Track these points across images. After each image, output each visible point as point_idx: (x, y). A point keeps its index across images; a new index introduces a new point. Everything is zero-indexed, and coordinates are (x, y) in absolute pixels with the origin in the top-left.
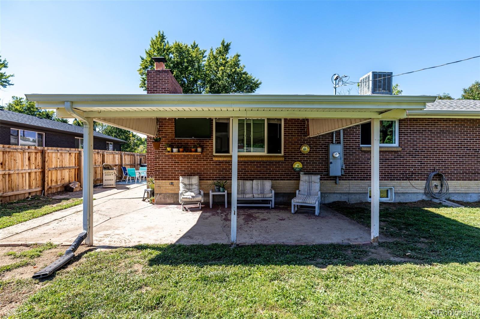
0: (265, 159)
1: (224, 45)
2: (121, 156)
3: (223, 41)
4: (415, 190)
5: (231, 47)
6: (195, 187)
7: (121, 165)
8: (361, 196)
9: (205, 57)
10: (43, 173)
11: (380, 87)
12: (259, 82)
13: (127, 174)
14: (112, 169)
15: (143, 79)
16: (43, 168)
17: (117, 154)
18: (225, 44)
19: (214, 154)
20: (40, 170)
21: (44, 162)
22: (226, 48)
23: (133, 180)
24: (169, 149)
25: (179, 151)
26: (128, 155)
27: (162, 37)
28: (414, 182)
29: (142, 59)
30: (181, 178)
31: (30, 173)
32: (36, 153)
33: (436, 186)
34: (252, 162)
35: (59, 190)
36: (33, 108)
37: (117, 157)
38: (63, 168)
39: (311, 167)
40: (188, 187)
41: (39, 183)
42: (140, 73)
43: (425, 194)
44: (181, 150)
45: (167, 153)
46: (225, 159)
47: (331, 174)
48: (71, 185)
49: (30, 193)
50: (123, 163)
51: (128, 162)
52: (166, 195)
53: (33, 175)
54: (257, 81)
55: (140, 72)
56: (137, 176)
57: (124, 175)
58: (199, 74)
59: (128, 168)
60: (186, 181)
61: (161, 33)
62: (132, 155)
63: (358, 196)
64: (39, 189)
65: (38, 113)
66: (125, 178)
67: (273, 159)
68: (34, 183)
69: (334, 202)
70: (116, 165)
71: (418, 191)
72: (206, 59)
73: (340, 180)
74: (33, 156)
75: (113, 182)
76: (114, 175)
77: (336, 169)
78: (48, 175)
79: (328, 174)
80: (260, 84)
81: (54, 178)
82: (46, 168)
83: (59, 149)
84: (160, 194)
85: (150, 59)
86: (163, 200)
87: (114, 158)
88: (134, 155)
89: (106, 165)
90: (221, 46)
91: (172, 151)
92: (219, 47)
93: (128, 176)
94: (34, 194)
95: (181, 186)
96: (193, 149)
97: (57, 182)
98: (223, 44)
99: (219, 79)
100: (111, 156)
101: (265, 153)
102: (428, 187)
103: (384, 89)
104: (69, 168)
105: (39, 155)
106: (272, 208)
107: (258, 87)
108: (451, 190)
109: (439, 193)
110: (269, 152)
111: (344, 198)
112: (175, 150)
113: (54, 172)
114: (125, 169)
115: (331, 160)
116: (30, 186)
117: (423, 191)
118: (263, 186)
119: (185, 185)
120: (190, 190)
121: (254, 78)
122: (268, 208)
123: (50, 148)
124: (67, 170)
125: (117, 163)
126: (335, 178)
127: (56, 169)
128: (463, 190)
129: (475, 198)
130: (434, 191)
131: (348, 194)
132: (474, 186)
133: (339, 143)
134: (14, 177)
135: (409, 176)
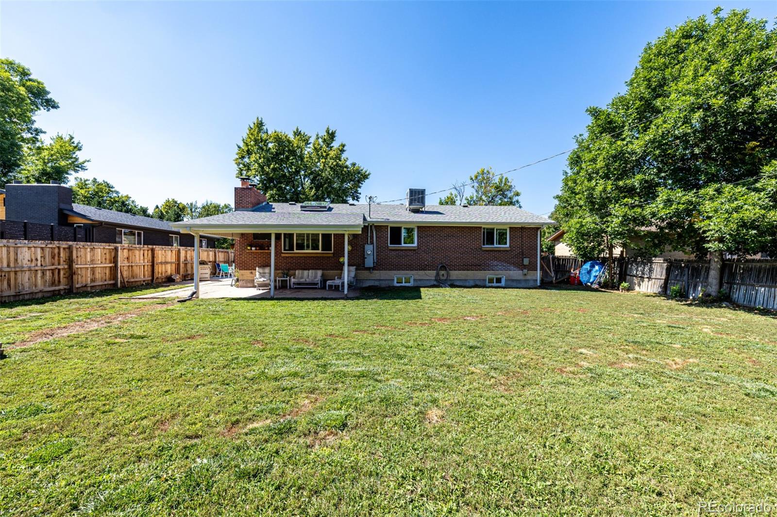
0: (318, 255)
1: (328, 133)
2: (215, 253)
3: (328, 128)
4: (428, 278)
5: (336, 135)
6: (267, 274)
7: (215, 262)
8: (389, 282)
9: (310, 143)
10: (153, 266)
11: (415, 201)
12: (367, 173)
13: (220, 270)
14: (207, 264)
15: (240, 169)
16: (153, 262)
17: (211, 251)
18: (330, 132)
19: (283, 251)
20: (151, 264)
21: (153, 257)
22: (332, 136)
23: (226, 275)
24: (249, 248)
25: (256, 250)
26: (222, 252)
27: (260, 125)
28: (427, 272)
29: (239, 147)
30: (257, 268)
31: (144, 266)
32: (148, 250)
33: (443, 275)
34: (309, 257)
35: (164, 280)
36: (101, 192)
37: (211, 254)
38: (166, 263)
39: (353, 261)
40: (263, 275)
41: (150, 273)
42: (236, 163)
43: (436, 280)
44: (258, 248)
45: (248, 251)
46: (290, 255)
47: (366, 266)
48: (173, 277)
49: (144, 281)
50: (217, 260)
51: (221, 259)
52: (247, 281)
53: (146, 267)
54: (366, 172)
55: (236, 161)
56: (230, 272)
57: (218, 271)
58: (301, 164)
59: (222, 265)
60: (261, 271)
61: (260, 119)
62: (225, 252)
63: (387, 282)
64: (150, 278)
65: (108, 199)
66: (219, 274)
67: (325, 255)
68: (146, 273)
69: (369, 286)
70: (210, 262)
71: (431, 278)
72: (311, 145)
73: (373, 270)
74: (146, 252)
75: (208, 276)
76: (209, 269)
77: (369, 262)
78: (156, 267)
79: (364, 266)
80: (369, 175)
81: (160, 271)
82: (155, 262)
83: (163, 247)
84: (243, 280)
85: (246, 149)
86: (245, 284)
87: (208, 255)
88: (228, 253)
89: (202, 261)
90: (326, 134)
91: (251, 249)
92: (323, 135)
93: (221, 272)
94: (146, 282)
95: (257, 274)
96: (266, 248)
97: (162, 274)
98: (328, 131)
99: (322, 171)
100: (206, 253)
101: (320, 251)
102: (438, 274)
103: (418, 202)
104: (171, 263)
105: (150, 252)
106: (319, 289)
107: (367, 178)
108: (454, 278)
109: (446, 280)
110: (322, 250)
111: (377, 283)
112: (253, 248)
113: (160, 265)
114: (219, 265)
115: (366, 256)
116: (144, 276)
117: (434, 278)
118: (316, 274)
119: (260, 273)
120: (263, 277)
121: (362, 168)
122: (316, 288)
123: (157, 246)
124: (169, 265)
125: (211, 260)
126: (369, 269)
127: (161, 263)
128: (463, 278)
129: (472, 283)
130: (442, 278)
131: (380, 280)
132: (471, 275)
133: (372, 243)
134: (135, 268)
135: (423, 268)
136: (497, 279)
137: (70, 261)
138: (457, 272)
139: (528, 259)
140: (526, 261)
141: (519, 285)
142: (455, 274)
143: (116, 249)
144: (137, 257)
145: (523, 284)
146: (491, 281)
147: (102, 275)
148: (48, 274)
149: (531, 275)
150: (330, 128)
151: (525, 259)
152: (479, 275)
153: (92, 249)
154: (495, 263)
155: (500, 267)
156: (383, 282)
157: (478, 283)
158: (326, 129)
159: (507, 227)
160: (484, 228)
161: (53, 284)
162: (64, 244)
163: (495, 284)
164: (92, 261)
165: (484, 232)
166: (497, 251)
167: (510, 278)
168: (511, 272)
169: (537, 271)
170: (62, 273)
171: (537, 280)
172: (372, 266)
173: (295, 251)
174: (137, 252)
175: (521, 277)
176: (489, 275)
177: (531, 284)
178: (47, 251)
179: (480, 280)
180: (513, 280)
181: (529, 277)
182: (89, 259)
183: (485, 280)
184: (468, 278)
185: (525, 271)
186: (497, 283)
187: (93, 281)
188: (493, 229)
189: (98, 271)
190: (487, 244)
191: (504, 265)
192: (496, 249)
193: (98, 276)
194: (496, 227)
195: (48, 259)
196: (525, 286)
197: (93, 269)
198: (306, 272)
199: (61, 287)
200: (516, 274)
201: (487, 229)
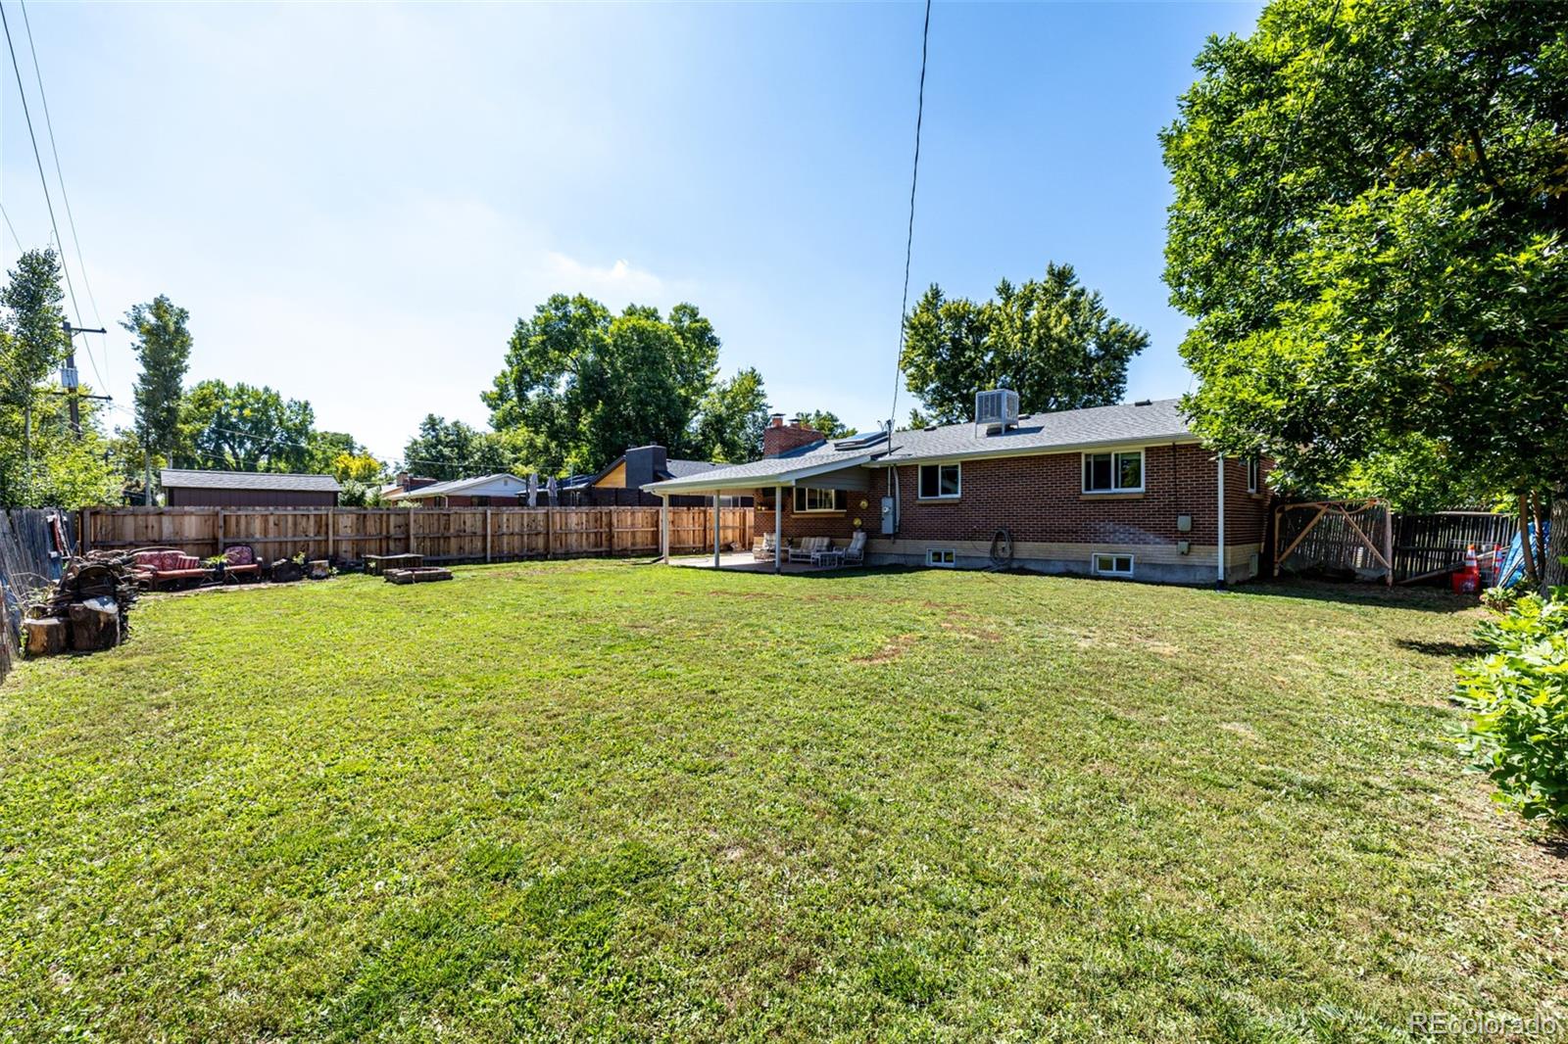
0: (829, 516)
4: (978, 555)
8: (919, 558)
11: (986, 413)
19: (794, 511)
21: (705, 521)
24: (759, 507)
25: (766, 510)
28: (977, 543)
30: (765, 534)
31: (694, 531)
32: (699, 513)
33: (1004, 549)
39: (869, 524)
43: (990, 558)
45: (759, 512)
46: (801, 516)
47: (884, 531)
49: (693, 545)
53: (696, 533)
60: (769, 537)
63: (915, 558)
64: (702, 543)
67: (836, 516)
71: (981, 555)
73: (896, 539)
74: (696, 515)
77: (888, 527)
78: (709, 533)
79: (880, 532)
81: (714, 537)
82: (708, 527)
91: (761, 509)
94: (695, 547)
97: (716, 539)
102: (993, 550)
103: (992, 415)
105: (701, 514)
108: (1025, 556)
109: (1008, 559)
110: (836, 508)
111: (902, 560)
112: (763, 508)
113: (714, 531)
115: (883, 516)
116: (694, 539)
117: (987, 556)
118: (822, 543)
120: (770, 545)
124: (730, 530)
126: (888, 536)
128: (1042, 556)
129: (1061, 568)
130: (1001, 554)
131: (905, 555)
132: (1056, 549)
133: (893, 496)
134: (681, 533)
135: (971, 536)
136: (1119, 561)
137: (610, 525)
138: (1030, 544)
139: (1188, 519)
140: (1184, 523)
141: (1168, 578)
142: (1026, 549)
143: (658, 512)
144: (685, 520)
145: (1179, 576)
146: (1105, 564)
147: (643, 539)
148: (592, 536)
149: (1199, 555)
150: (1054, 262)
151: (1180, 517)
152: (1076, 550)
153: (633, 513)
154: (1110, 527)
155: (1122, 536)
156: (911, 559)
157: (1075, 569)
158: (1047, 268)
159: (1140, 448)
160: (1087, 456)
161: (596, 545)
162: (605, 509)
163: (1114, 572)
164: (633, 525)
165: (1088, 464)
166: (1112, 501)
167: (1147, 560)
168: (1149, 548)
169: (1217, 545)
170: (604, 536)
171: (1217, 568)
172: (891, 532)
173: (808, 511)
174: (684, 516)
175: (1174, 560)
176: (1095, 551)
177: (1201, 576)
178: (591, 515)
179: (1076, 562)
180: (1154, 566)
181: (1194, 560)
182: (629, 523)
183: (1087, 563)
184: (1053, 557)
185: (1184, 545)
186: (1120, 570)
187: (633, 544)
188: (1109, 455)
189: (639, 535)
190: (1096, 488)
191: (1132, 530)
192: (1115, 497)
193: (639, 540)
194: (1114, 451)
195: (592, 523)
196: (1184, 581)
197: (633, 533)
198: (813, 539)
199: (603, 549)
200: (1163, 551)
201: (1095, 456)
